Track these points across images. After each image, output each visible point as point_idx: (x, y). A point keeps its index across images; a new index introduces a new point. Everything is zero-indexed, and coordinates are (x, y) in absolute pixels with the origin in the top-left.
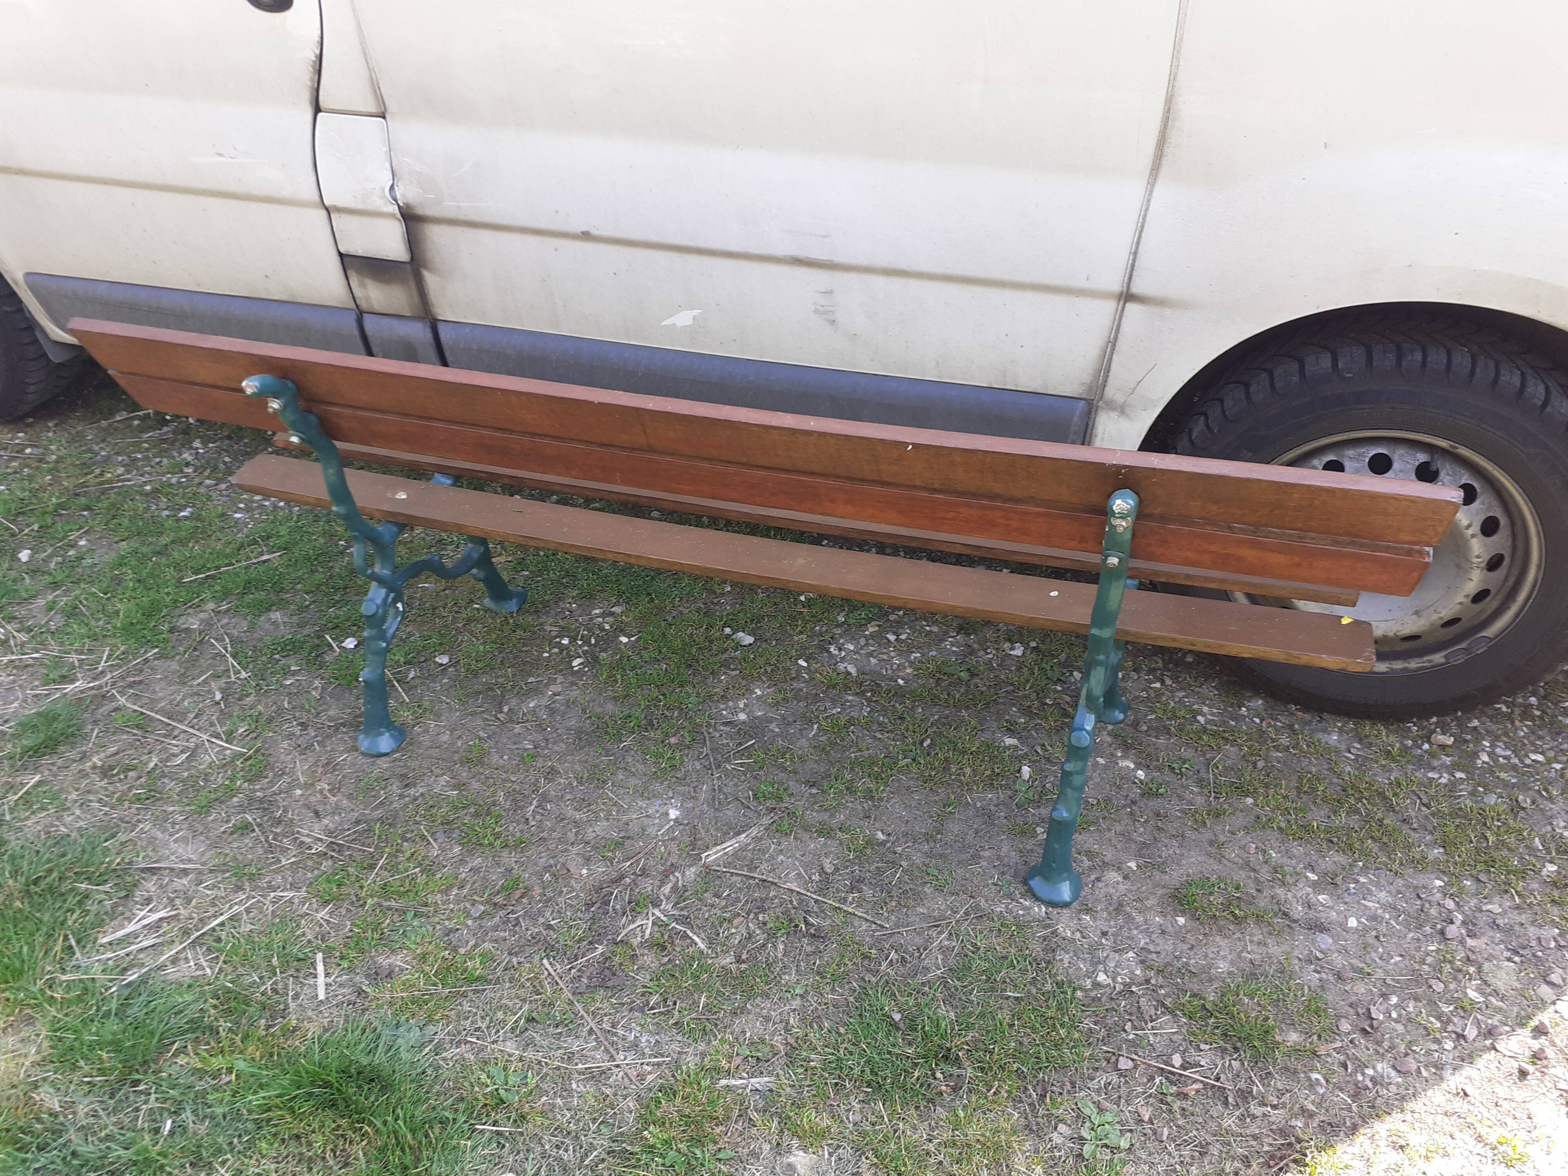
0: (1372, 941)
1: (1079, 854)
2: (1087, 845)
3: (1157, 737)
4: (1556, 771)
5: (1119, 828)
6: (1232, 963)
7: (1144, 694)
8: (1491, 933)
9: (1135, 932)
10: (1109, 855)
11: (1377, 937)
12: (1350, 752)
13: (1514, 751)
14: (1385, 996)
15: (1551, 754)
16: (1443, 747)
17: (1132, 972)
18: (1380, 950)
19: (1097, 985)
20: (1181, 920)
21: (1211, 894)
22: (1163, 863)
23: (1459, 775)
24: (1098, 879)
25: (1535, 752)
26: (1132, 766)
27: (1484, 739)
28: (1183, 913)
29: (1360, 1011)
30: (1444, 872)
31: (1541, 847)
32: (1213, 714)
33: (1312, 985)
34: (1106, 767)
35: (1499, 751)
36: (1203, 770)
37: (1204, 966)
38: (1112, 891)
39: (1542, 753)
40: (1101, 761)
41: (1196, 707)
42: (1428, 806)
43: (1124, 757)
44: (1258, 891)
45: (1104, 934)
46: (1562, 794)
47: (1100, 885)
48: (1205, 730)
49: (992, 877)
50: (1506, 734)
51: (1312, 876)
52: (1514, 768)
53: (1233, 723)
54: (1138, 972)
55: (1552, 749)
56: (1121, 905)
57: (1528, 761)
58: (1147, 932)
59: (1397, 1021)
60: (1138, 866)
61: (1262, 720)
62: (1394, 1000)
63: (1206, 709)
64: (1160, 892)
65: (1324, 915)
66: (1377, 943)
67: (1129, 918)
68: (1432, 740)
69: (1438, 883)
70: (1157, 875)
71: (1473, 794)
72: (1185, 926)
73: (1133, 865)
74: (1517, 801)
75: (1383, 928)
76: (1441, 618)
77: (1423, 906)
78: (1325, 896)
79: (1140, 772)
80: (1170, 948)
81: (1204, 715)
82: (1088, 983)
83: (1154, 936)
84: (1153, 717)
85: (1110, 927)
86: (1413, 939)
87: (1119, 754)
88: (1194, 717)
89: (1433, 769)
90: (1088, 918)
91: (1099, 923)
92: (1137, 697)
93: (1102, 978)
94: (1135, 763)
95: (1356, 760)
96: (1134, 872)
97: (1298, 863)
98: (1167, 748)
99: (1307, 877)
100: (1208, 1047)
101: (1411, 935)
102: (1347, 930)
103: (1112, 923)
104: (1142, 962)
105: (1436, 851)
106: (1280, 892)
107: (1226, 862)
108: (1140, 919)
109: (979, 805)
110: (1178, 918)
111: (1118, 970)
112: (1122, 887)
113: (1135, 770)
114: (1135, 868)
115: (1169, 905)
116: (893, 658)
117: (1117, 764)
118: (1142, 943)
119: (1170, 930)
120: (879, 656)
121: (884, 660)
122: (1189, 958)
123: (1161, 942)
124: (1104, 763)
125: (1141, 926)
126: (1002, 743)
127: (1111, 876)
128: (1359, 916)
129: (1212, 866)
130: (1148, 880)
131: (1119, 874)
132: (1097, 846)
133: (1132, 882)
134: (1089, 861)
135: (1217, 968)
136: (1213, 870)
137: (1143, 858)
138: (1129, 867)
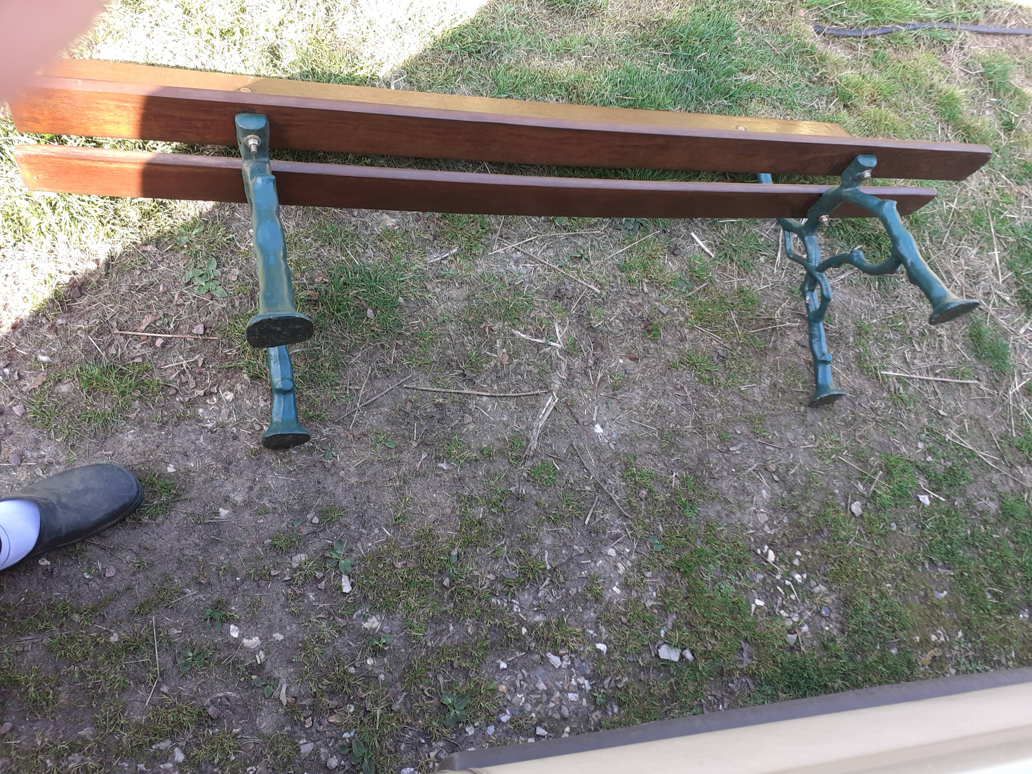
1: (275, 508)
2: (269, 519)
5: (243, 553)
6: (121, 442)
9: (209, 448)
10: (247, 516)
17: (206, 409)
19: (232, 389)
20: (171, 469)
22: (195, 524)
24: (251, 488)
26: (245, 641)
28: (170, 477)
33: (46, 442)
34: (271, 629)
36: (169, 667)
37: (146, 432)
38: (237, 481)
40: (279, 637)
43: (255, 652)
45: (235, 438)
47: (249, 484)
48: (173, 735)
49: (342, 458)
51: (42, 562)
54: (201, 410)
56: (227, 470)
58: (199, 450)
60: (217, 514)
64: (194, 493)
67: (217, 458)
70: (199, 511)
72: (167, 464)
73: (223, 512)
79: (235, 635)
80: (177, 440)
82: (238, 387)
83: (193, 447)
85: (232, 446)
87: (261, 655)
88: (187, 756)
90: (252, 446)
91: (242, 446)
93: (230, 396)
94: (243, 647)
96: (221, 506)
97: (58, 573)
100: (136, 360)
103: (231, 449)
104: (199, 421)
107: (135, 548)
108: (208, 460)
109: (376, 531)
110: (174, 470)
111: (217, 408)
112: (229, 487)
113: (242, 636)
114: (221, 510)
115: (184, 481)
116: (526, 701)
117: (261, 639)
118: (202, 438)
119: (179, 457)
120: (540, 696)
121: (533, 692)
122: (159, 435)
123: (186, 444)
124: (274, 635)
125: (206, 454)
126: (379, 618)
127: (241, 495)
129: (148, 537)
130: (207, 501)
131: (234, 500)
132: (260, 522)
133: (220, 495)
134: (264, 504)
135: (134, 433)
136: (147, 533)
137: (215, 523)
138: (228, 509)
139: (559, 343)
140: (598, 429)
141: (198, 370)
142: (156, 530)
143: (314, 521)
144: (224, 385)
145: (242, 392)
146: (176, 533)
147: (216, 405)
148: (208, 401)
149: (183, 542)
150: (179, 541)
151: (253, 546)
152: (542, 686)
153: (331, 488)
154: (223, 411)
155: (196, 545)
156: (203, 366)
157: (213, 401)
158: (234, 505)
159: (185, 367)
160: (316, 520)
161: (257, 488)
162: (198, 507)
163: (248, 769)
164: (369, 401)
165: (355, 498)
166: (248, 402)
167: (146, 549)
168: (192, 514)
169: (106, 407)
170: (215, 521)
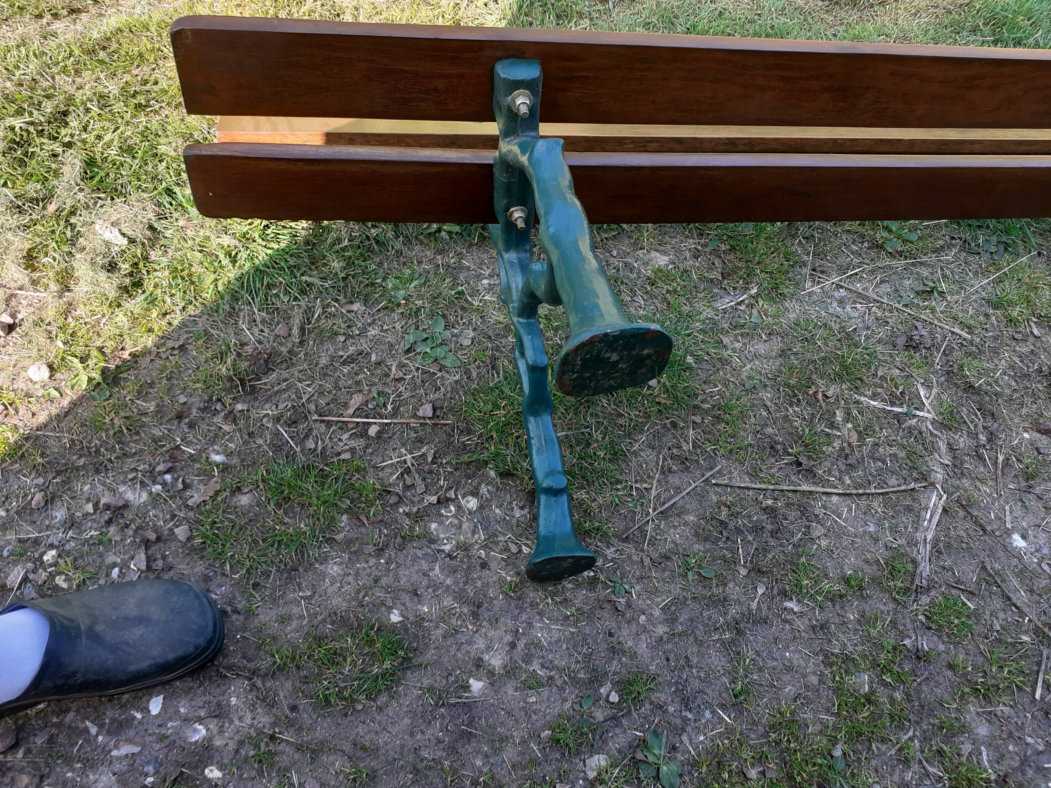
1: (551, 678)
5: (510, 754)
6: (323, 575)
9: (449, 582)
10: (510, 692)
17: (441, 523)
19: (475, 494)
20: (395, 617)
22: (435, 707)
24: (513, 645)
28: (393, 628)
29: (158, 562)
37: (358, 561)
38: (491, 634)
45: (484, 565)
47: (509, 638)
49: (639, 595)
51: (212, 772)
54: (434, 526)
56: (475, 616)
58: (435, 586)
59: (113, 565)
60: (467, 688)
64: (430, 655)
65: (197, 702)
67: (460, 597)
70: (440, 683)
72: (390, 609)
73: (476, 685)
78: (195, 738)
80: (402, 572)
82: (484, 489)
83: (425, 582)
85: (480, 578)
90: (509, 578)
91: (495, 578)
93: (472, 503)
96: (471, 675)
99: (221, 767)
100: (343, 456)
103: (479, 584)
104: (433, 541)
107: (347, 747)
108: (448, 602)
109: (708, 714)
110: (401, 619)
111: (456, 522)
112: (481, 644)
114: (471, 681)
115: (416, 636)
118: (437, 568)
119: (406, 598)
122: (377, 565)
123: (415, 578)
125: (444, 592)
127: (499, 657)
128: (145, 720)
129: (366, 729)
130: (450, 668)
131: (490, 665)
132: (531, 701)
133: (469, 657)
134: (534, 670)
135: (341, 564)
136: (364, 723)
137: (465, 703)
138: (481, 680)
139: (929, 412)
140: (1018, 541)
141: (427, 468)
142: (378, 718)
143: (611, 699)
144: (464, 487)
145: (488, 496)
146: (407, 721)
147: (455, 516)
148: (443, 511)
149: (419, 736)
150: (412, 734)
151: (524, 742)
153: (630, 643)
154: (465, 526)
155: (439, 741)
156: (433, 462)
157: (451, 512)
158: (491, 673)
159: (409, 464)
160: (614, 698)
161: (521, 645)
162: (438, 678)
164: (667, 506)
165: (668, 660)
166: (497, 511)
167: (363, 748)
168: (430, 689)
169: (302, 526)
170: (464, 700)
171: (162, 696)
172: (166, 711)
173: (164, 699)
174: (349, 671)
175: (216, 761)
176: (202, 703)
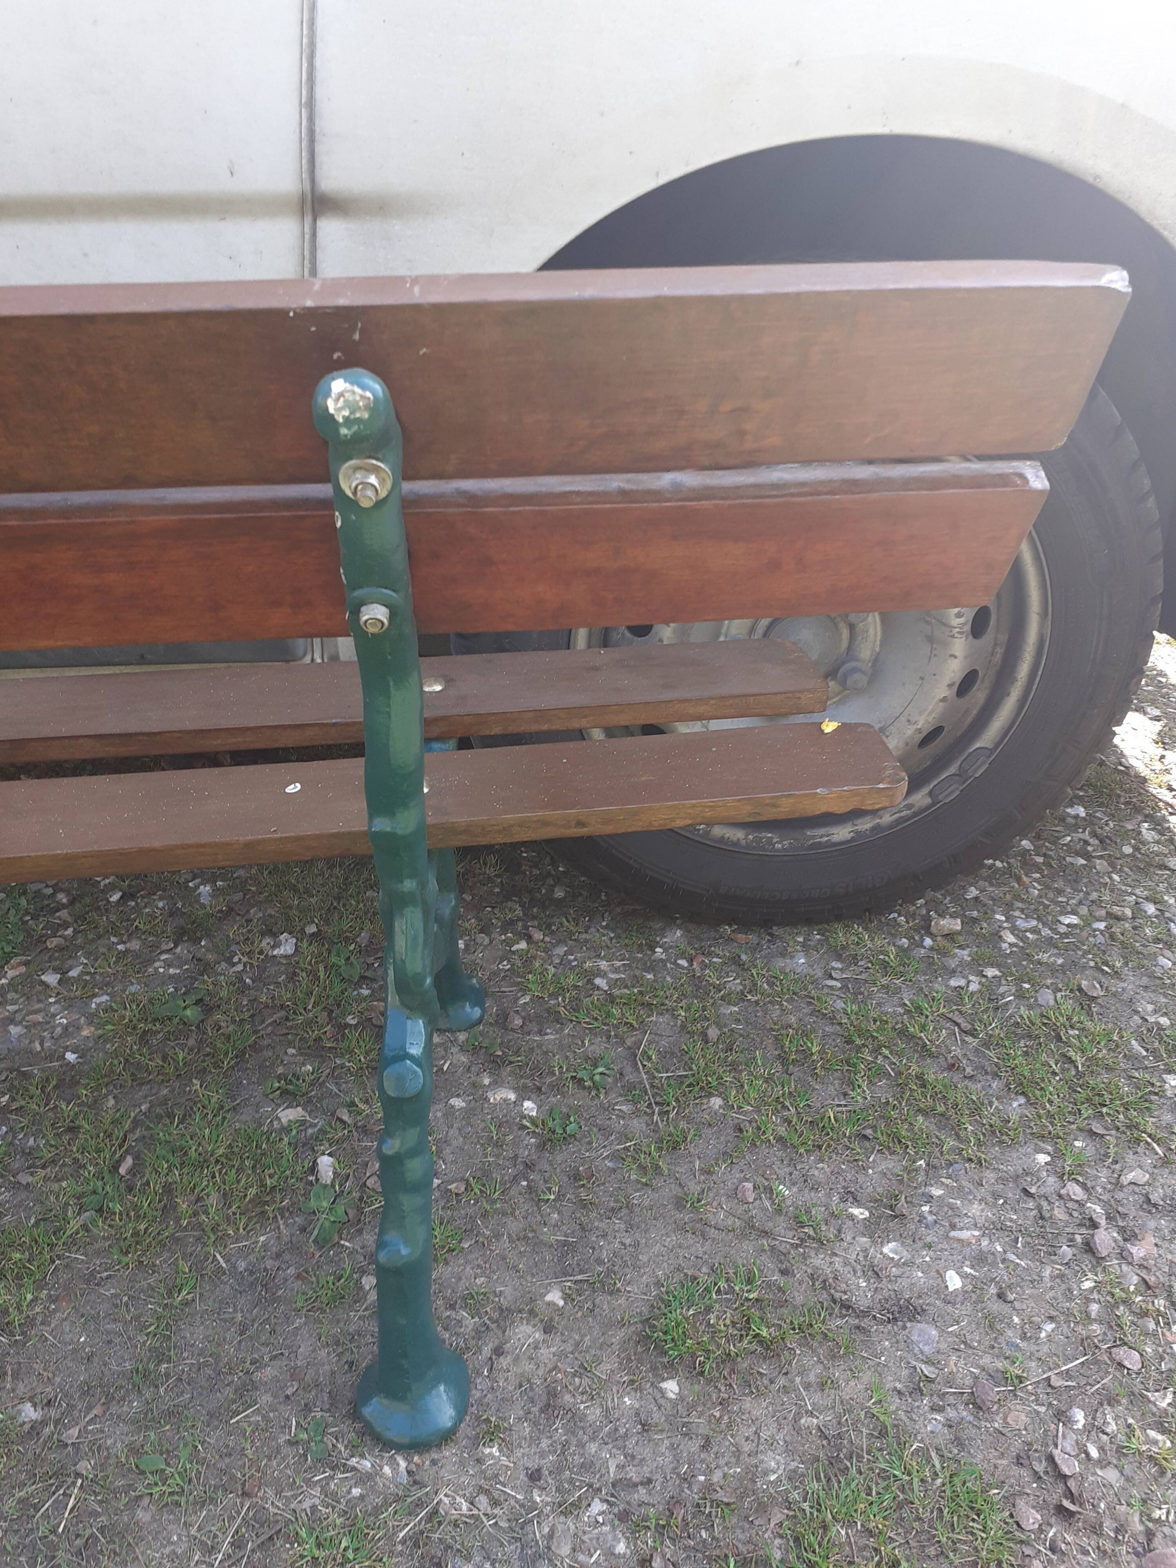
0: (996, 1306)
1: (452, 1307)
2: (463, 1283)
3: (541, 1033)
4: (1102, 932)
5: (514, 1226)
6: (789, 1450)
7: (505, 965)
8: (1152, 1224)
9: (593, 1448)
10: (508, 1290)
11: (1001, 1296)
12: (831, 977)
13: (1039, 919)
14: (1062, 1416)
15: (1084, 910)
16: (950, 936)
18: (1016, 1320)
20: (671, 1387)
21: (708, 1310)
22: (610, 1272)
23: (991, 972)
24: (498, 1351)
25: (1065, 913)
26: (512, 1096)
27: (994, 912)
28: (671, 1369)
29: (1040, 1467)
30: (1042, 1137)
31: (1145, 1053)
32: (616, 970)
33: (940, 1441)
34: (469, 1113)
35: (1021, 923)
36: (628, 1069)
37: (740, 1478)
38: (529, 1367)
39: (1074, 912)
40: (457, 1103)
41: (588, 964)
42: (973, 1033)
43: (496, 1084)
44: (784, 1272)
45: (534, 1476)
46: (1126, 964)
47: (504, 1362)
48: (611, 999)
49: (285, 1427)
50: (1017, 897)
51: (860, 1213)
52: (1050, 942)
53: (650, 976)
54: (621, 1548)
55: (1080, 903)
56: (552, 1394)
57: (1063, 929)
58: (616, 1439)
59: (1103, 1463)
60: (567, 1297)
61: (691, 961)
62: (1079, 1417)
63: (603, 965)
64: (618, 1337)
65: (905, 1283)
66: (1005, 1309)
67: (575, 1418)
68: (933, 930)
69: (1042, 1158)
70: (603, 1300)
71: (1020, 995)
72: (681, 1398)
73: (555, 1297)
74: (1080, 990)
75: (1001, 1272)
76: (919, 731)
77: (1039, 1208)
78: (892, 1245)
79: (528, 1104)
80: (666, 1460)
81: (602, 974)
83: (630, 1443)
84: (527, 999)
85: (543, 1455)
86: (1053, 1278)
87: (487, 1081)
88: (590, 982)
89: (953, 973)
90: (495, 1451)
91: (519, 1453)
92: (495, 974)
94: (515, 1089)
95: (845, 987)
96: (560, 1311)
97: (829, 1196)
98: (561, 1047)
99: (852, 1217)
101: (1047, 1272)
102: (949, 1299)
103: (545, 1443)
104: (623, 1516)
105: (1015, 1104)
106: (819, 1260)
107: (713, 1232)
108: (594, 1414)
109: (242, 1265)
110: (664, 1385)
111: (581, 1558)
112: (545, 1354)
113: (518, 1103)
114: (561, 1303)
115: (640, 1361)
116: (54, 1016)
117: (487, 1100)
118: (612, 1470)
119: (657, 1417)
120: (27, 1018)
121: (36, 1024)
122: (709, 1472)
123: (647, 1452)
124: (463, 1104)
125: (601, 1428)
126: (275, 1123)
127: (520, 1336)
128: (958, 1265)
129: (693, 1250)
130: (590, 1319)
131: (534, 1326)
132: (482, 1279)
133: (562, 1334)
134: (473, 1318)
135: (766, 1473)
136: (697, 1257)
137: (571, 1276)
138: (549, 1304)
143: (372, 1281)
146: (644, 1258)
149: (628, 1241)
150: (637, 1243)
151: (497, 1236)
152: (14, 1030)
153: (323, 1353)
155: (603, 1237)
158: (533, 1313)
160: (367, 1281)
162: (606, 1306)
163: (509, 966)
168: (614, 1292)
169: (843, 1532)
170: (572, 1278)
171: (951, 1289)
172: (938, 1272)
173: (947, 1287)
174: (725, 1312)
175: (861, 1223)
176: (899, 1280)
